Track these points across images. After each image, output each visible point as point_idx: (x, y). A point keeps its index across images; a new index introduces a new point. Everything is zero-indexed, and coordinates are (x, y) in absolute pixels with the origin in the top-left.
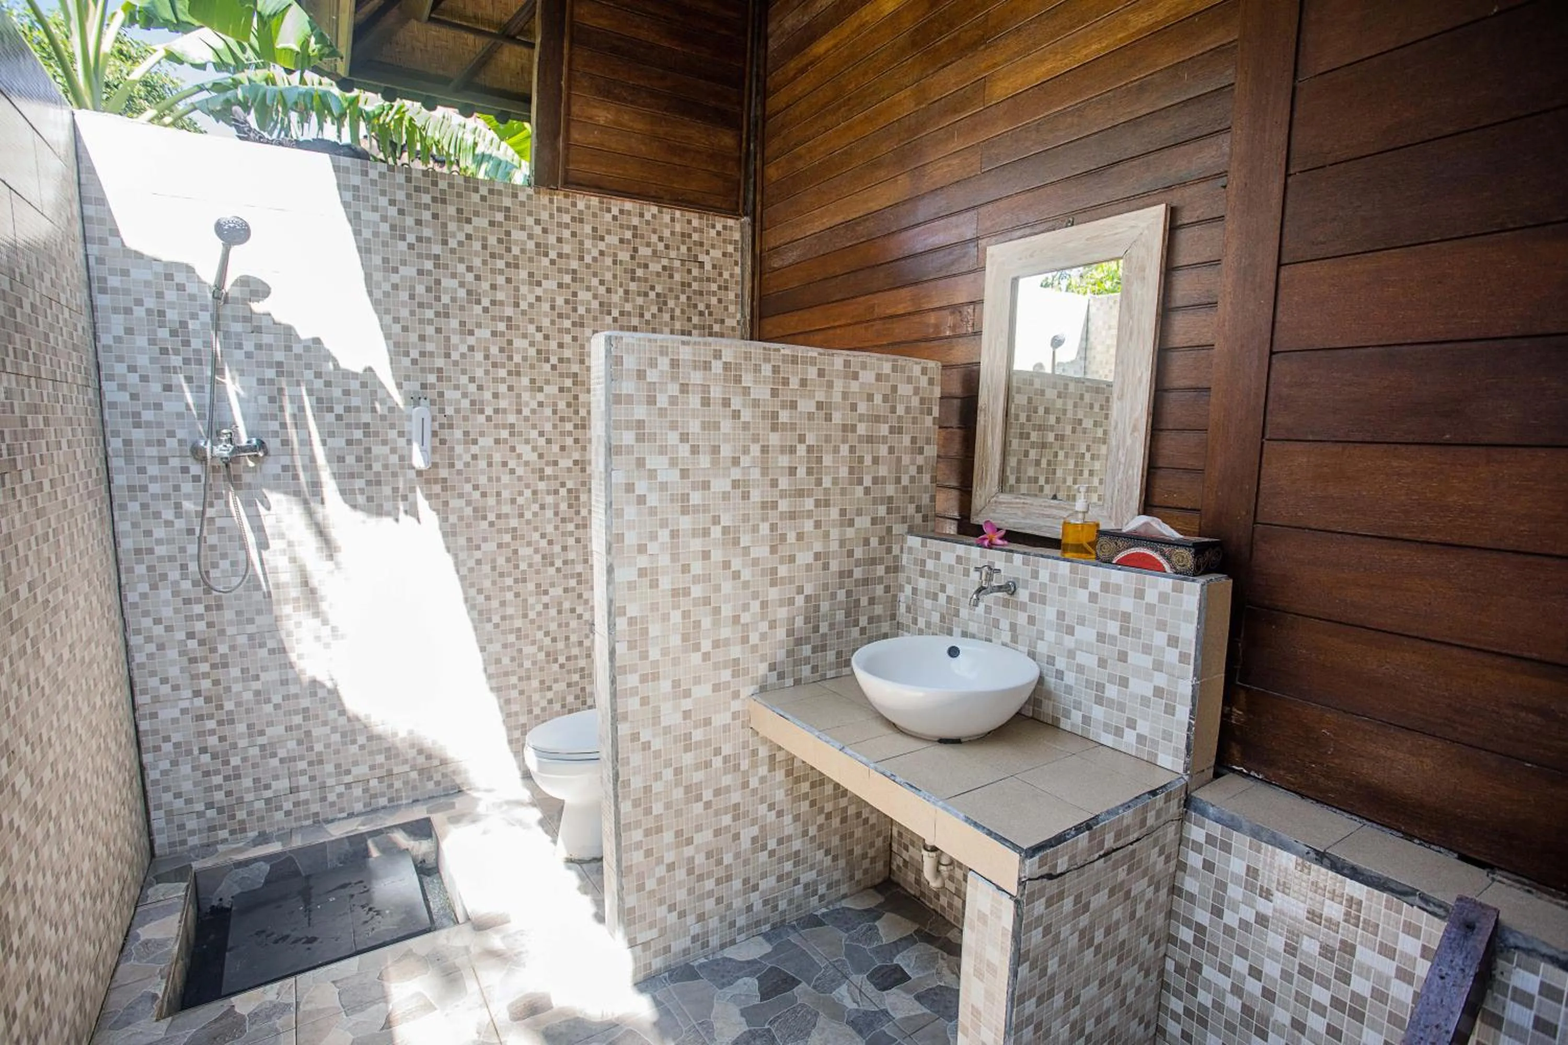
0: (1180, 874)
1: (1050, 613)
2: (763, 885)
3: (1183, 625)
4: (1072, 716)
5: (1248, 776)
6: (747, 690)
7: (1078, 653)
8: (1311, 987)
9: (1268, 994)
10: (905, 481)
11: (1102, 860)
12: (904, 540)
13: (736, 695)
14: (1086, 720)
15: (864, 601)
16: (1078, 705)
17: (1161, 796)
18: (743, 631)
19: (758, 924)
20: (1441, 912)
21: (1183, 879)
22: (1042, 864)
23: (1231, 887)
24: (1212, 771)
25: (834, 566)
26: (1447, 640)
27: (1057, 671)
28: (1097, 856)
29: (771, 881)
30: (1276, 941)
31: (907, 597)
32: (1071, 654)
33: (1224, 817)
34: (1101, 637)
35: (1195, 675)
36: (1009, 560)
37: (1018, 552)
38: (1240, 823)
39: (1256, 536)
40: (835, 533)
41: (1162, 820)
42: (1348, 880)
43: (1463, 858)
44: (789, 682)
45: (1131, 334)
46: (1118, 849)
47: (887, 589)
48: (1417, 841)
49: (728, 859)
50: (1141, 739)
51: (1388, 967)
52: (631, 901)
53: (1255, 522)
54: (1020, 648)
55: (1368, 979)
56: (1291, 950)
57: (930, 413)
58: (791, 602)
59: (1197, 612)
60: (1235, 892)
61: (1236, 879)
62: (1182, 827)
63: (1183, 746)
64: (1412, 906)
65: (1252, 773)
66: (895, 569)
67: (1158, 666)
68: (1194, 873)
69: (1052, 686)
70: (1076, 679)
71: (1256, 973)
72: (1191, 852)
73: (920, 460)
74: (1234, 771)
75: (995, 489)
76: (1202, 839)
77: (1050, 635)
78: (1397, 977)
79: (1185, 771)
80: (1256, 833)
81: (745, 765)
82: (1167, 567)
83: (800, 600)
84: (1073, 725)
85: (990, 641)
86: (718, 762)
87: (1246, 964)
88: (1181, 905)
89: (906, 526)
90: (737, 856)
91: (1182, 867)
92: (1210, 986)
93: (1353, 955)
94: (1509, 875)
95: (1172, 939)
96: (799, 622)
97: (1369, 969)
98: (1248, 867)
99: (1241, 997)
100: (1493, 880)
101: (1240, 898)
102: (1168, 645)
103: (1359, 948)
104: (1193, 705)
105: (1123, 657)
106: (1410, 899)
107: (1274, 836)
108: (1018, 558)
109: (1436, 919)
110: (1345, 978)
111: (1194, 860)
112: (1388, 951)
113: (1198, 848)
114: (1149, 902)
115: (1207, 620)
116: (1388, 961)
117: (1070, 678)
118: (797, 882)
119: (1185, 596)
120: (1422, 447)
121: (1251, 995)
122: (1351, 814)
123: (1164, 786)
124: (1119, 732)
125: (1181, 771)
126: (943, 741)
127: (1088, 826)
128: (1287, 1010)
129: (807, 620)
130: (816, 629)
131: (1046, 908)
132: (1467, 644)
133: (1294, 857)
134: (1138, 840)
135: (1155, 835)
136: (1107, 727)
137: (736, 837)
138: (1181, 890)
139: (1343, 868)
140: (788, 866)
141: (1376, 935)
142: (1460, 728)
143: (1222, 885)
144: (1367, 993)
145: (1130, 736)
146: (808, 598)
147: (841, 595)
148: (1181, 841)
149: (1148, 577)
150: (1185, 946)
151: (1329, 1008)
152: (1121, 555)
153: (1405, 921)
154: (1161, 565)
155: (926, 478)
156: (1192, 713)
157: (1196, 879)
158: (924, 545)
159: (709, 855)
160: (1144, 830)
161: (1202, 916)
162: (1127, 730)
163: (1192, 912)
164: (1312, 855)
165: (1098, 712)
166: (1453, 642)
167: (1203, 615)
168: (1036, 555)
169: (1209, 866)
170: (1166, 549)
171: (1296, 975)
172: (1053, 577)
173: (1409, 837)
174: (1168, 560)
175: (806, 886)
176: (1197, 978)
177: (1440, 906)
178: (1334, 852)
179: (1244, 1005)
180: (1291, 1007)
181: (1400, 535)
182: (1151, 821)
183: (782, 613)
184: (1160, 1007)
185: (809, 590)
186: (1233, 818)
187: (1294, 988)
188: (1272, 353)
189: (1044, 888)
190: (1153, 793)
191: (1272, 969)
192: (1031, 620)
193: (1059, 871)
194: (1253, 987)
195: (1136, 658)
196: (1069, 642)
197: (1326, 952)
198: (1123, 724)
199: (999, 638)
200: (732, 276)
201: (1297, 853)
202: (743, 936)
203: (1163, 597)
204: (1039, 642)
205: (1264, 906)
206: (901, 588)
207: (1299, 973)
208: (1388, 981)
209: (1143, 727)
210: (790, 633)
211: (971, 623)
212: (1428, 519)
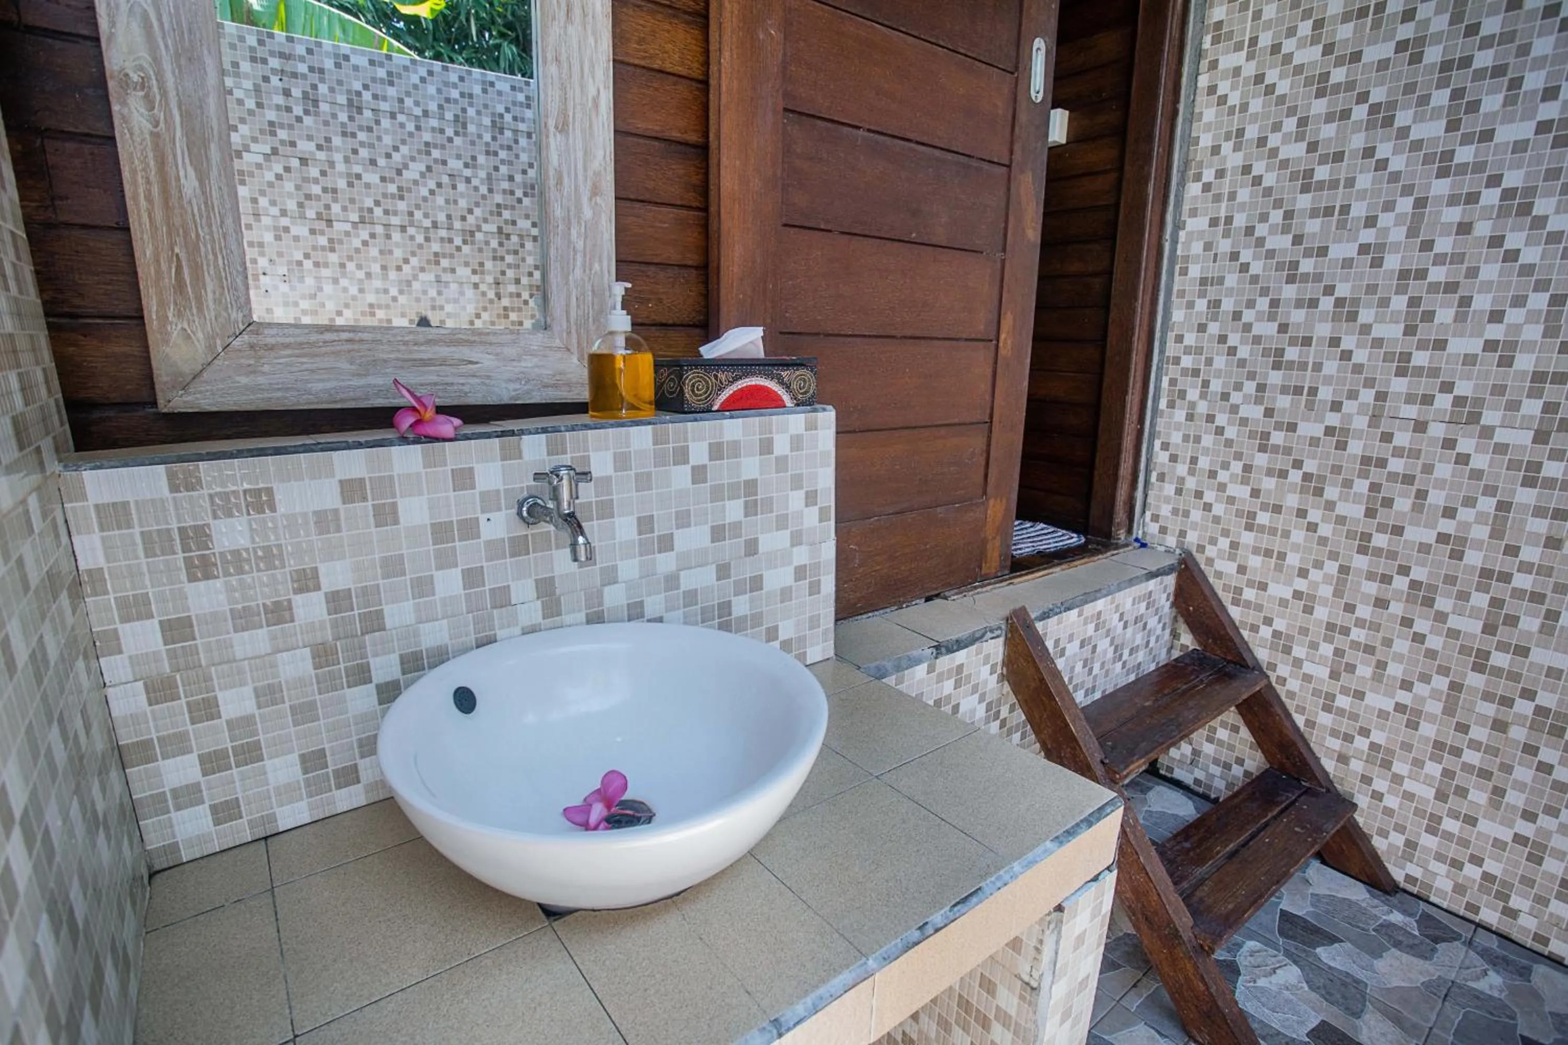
3: (821, 472)
7: (683, 573)
20: (999, 632)
34: (718, 533)
35: (836, 532)
42: (957, 653)
43: (928, 599)
48: (904, 606)
59: (834, 450)
63: (832, 623)
67: (797, 539)
82: (786, 398)
102: (806, 505)
103: (961, 702)
104: (836, 568)
105: (751, 548)
112: (976, 689)
116: (976, 695)
119: (818, 432)
125: (831, 657)
139: (953, 646)
141: (970, 683)
152: (724, 396)
153: (984, 656)
154: (780, 397)
156: (836, 578)
170: (785, 373)
174: (788, 387)
177: (998, 629)
195: (771, 541)
196: (666, 563)
199: (512, 624)
203: (796, 442)
209: (787, 631)
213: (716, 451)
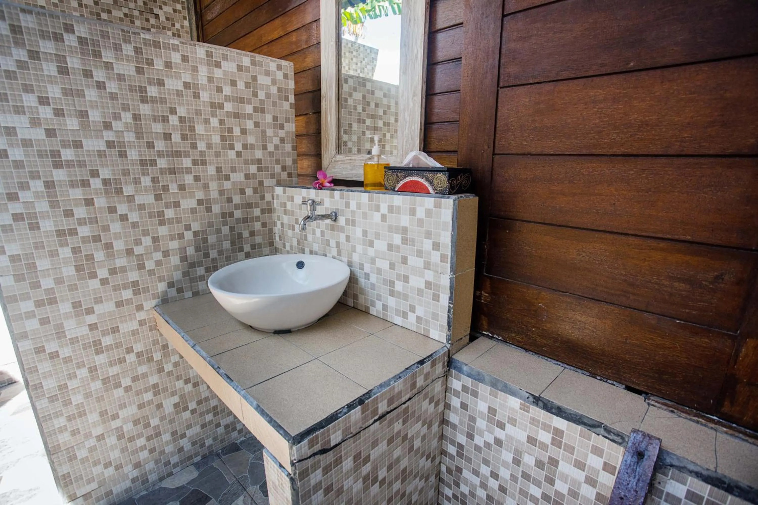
0: (447, 411)
1: (359, 232)
2: (189, 433)
3: (443, 233)
4: (377, 306)
5: (492, 338)
6: (150, 304)
7: (377, 259)
8: (529, 486)
9: (503, 489)
10: (271, 148)
11: (378, 422)
12: (273, 191)
13: (140, 308)
14: (385, 307)
15: (246, 234)
16: (379, 297)
17: (427, 365)
18: (138, 260)
19: (190, 458)
20: (618, 439)
21: (449, 415)
22: (311, 444)
23: (478, 420)
24: (468, 337)
25: (216, 209)
26: (625, 231)
27: (365, 273)
28: (372, 421)
29: (197, 429)
30: (508, 457)
31: (279, 229)
32: (373, 261)
33: (473, 373)
34: (390, 247)
35: (451, 271)
36: (332, 197)
37: (336, 190)
38: (483, 376)
39: (495, 165)
40: (214, 186)
41: (429, 381)
42: (555, 416)
43: (629, 388)
44: (188, 294)
45: (410, 21)
46: (391, 411)
47: (264, 225)
48: (598, 378)
49: (154, 422)
50: (419, 319)
51: (580, 475)
52: (64, 469)
53: (494, 154)
54: (343, 258)
55: (566, 483)
56: (517, 462)
57: (287, 99)
58: (181, 236)
59: (451, 222)
60: (481, 424)
61: (481, 414)
62: (446, 381)
63: (445, 324)
64: (598, 435)
65: (495, 336)
66: (269, 210)
67: (427, 265)
68: (456, 411)
69: (363, 284)
70: (377, 278)
71: (495, 476)
72: (453, 397)
73: (282, 133)
74: (484, 335)
75: (334, 152)
76: (459, 389)
77: (359, 248)
78: (586, 482)
79: (448, 341)
80: (494, 384)
81: (157, 356)
82: (430, 189)
83: (189, 235)
84: (377, 311)
85: (326, 256)
86: (131, 358)
87: (489, 470)
88: (448, 431)
89: (274, 180)
90: (162, 419)
91: (448, 406)
92: (467, 482)
93: (557, 467)
94: (659, 400)
95: (443, 452)
96: (191, 251)
97: (567, 476)
98: (489, 407)
99: (486, 490)
100: (649, 404)
101: (484, 428)
102: (433, 249)
103: (561, 462)
104: (451, 293)
105: (404, 260)
106: (598, 430)
107: (505, 386)
108: (337, 194)
109: (615, 445)
110: (551, 481)
111: (455, 402)
112: (580, 465)
113: (457, 394)
114: (425, 436)
115: (458, 227)
116: (580, 471)
117: (373, 278)
118: (218, 425)
119: (443, 211)
120: (612, 77)
121: (492, 489)
122: (557, 361)
123: (431, 355)
124: (405, 315)
125: (445, 341)
126: (278, 332)
127: (361, 401)
128: (514, 499)
129: (197, 249)
130: (207, 255)
131: (324, 475)
132: (639, 233)
133: (519, 401)
134: (410, 399)
135: (424, 392)
136: (398, 312)
137: (160, 406)
138: (448, 421)
139: (551, 408)
140: (209, 417)
141: (573, 454)
142: (632, 297)
143: (473, 419)
144: (565, 492)
145: (412, 317)
146: (196, 234)
147: (226, 230)
148: (447, 390)
149: (418, 198)
150: (452, 457)
151: (540, 500)
152: (401, 184)
153: (593, 445)
154: (427, 188)
155: (288, 147)
156: (450, 299)
157: (457, 414)
158: (284, 192)
159: (136, 423)
160: (415, 391)
161: (462, 439)
162: (410, 313)
163: (455, 436)
164: (531, 399)
165: (392, 302)
166: (629, 232)
167: (456, 224)
168: (347, 191)
169: (464, 406)
170: (430, 175)
171: (520, 478)
172: (359, 206)
173: (593, 375)
174: (431, 183)
175: (227, 427)
176: (459, 477)
177: (618, 435)
178: (546, 396)
179: (488, 495)
180: (517, 498)
181: (594, 151)
182: (420, 382)
183: (174, 245)
184: (439, 492)
185: (196, 226)
186: (479, 374)
187: (519, 486)
188: (504, 16)
189: (319, 461)
190: (421, 362)
191: (505, 473)
192: (348, 238)
193: (332, 444)
194: (493, 484)
195: (414, 261)
196: (371, 252)
197: (539, 464)
198: (407, 310)
199: (330, 253)
200: (182, 27)
201: (521, 398)
202: (178, 469)
203: (429, 213)
204: (354, 254)
205: (500, 434)
206: (275, 224)
207: (522, 476)
208: (580, 484)
209: (420, 311)
210: (184, 259)
211: (314, 244)
212: (615, 136)
213: (391, 209)
